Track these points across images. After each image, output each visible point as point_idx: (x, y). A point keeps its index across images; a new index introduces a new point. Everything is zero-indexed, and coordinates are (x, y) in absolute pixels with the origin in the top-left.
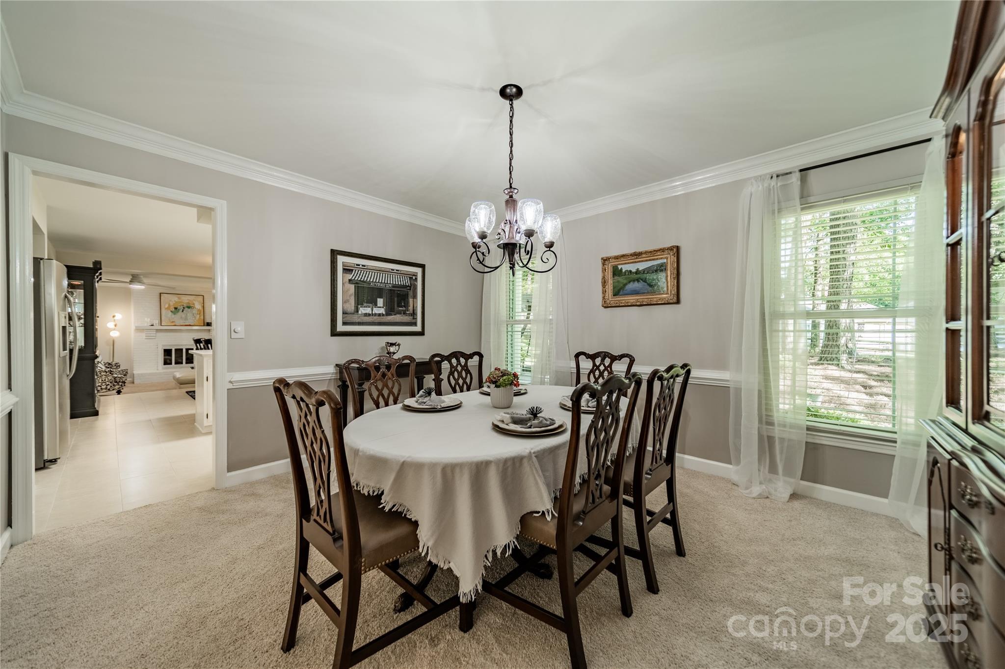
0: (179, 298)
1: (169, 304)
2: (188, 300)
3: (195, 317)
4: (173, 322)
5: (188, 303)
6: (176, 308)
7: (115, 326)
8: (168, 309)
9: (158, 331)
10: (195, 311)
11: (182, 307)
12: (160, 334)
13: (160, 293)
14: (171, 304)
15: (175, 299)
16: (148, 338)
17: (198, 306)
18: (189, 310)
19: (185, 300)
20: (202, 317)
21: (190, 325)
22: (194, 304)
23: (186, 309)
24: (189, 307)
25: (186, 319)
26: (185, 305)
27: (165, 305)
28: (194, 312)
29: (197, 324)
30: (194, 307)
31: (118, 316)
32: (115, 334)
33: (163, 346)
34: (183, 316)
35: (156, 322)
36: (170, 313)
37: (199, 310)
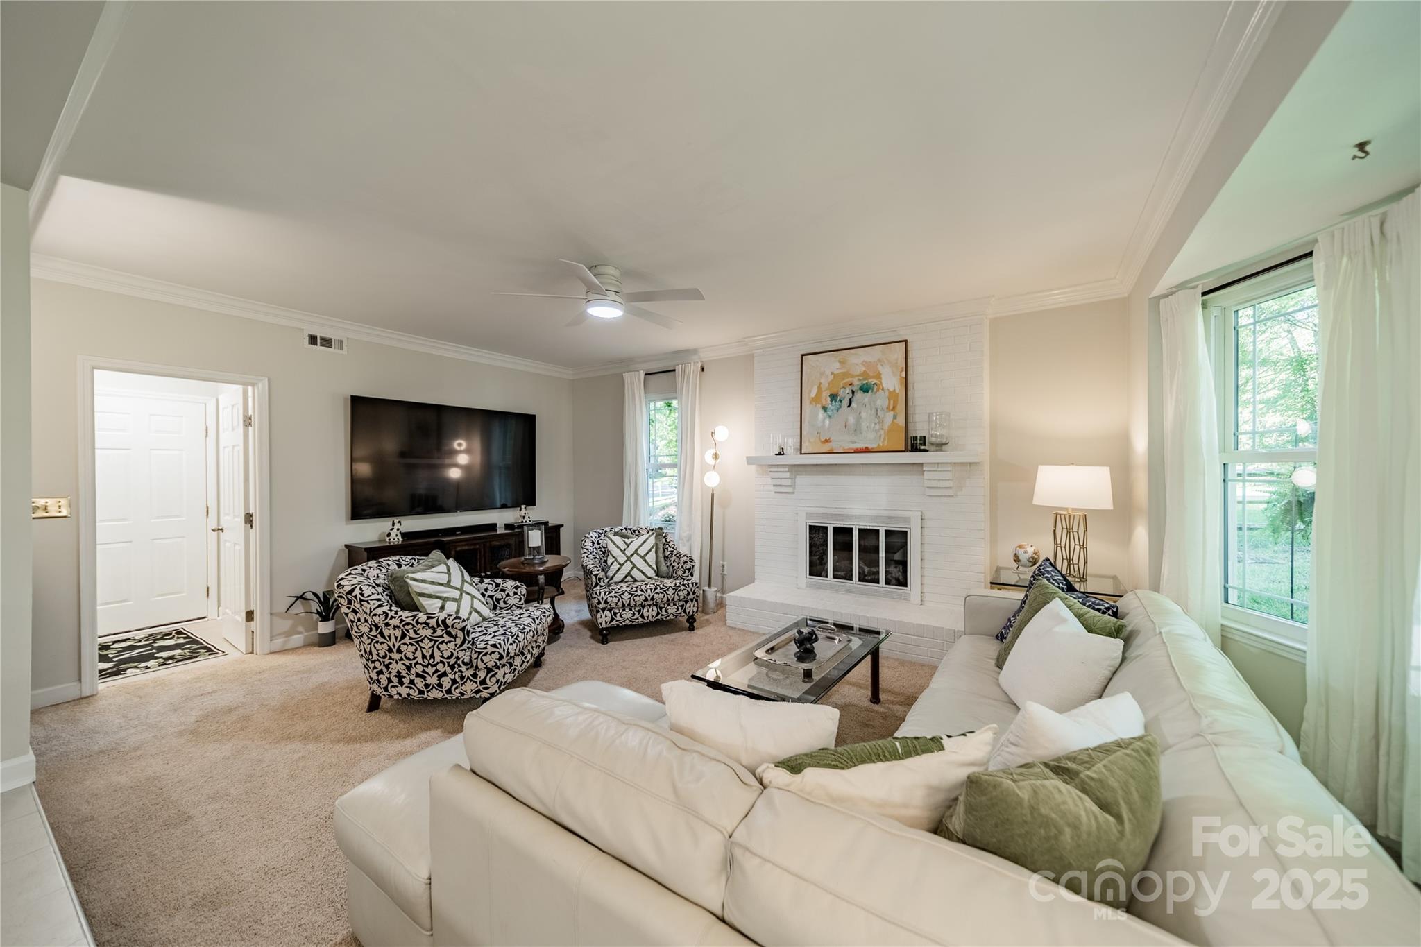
0: (842, 362)
1: (819, 388)
2: (864, 363)
3: (881, 422)
4: (826, 441)
5: (865, 375)
6: (833, 397)
7: (716, 456)
8: (816, 400)
9: (796, 469)
10: (881, 400)
11: (848, 390)
12: (803, 480)
13: (802, 356)
14: (825, 384)
15: (830, 365)
16: (780, 490)
17: (891, 382)
18: (866, 398)
19: (858, 362)
20: (901, 421)
21: (867, 451)
22: (879, 376)
23: (859, 395)
24: (865, 389)
25: (857, 430)
26: (857, 383)
27: (810, 391)
28: (879, 403)
29: (884, 444)
30: (879, 387)
31: (722, 433)
32: (712, 480)
33: (809, 515)
34: (851, 420)
35: (791, 444)
36: (821, 414)
37: (892, 395)
